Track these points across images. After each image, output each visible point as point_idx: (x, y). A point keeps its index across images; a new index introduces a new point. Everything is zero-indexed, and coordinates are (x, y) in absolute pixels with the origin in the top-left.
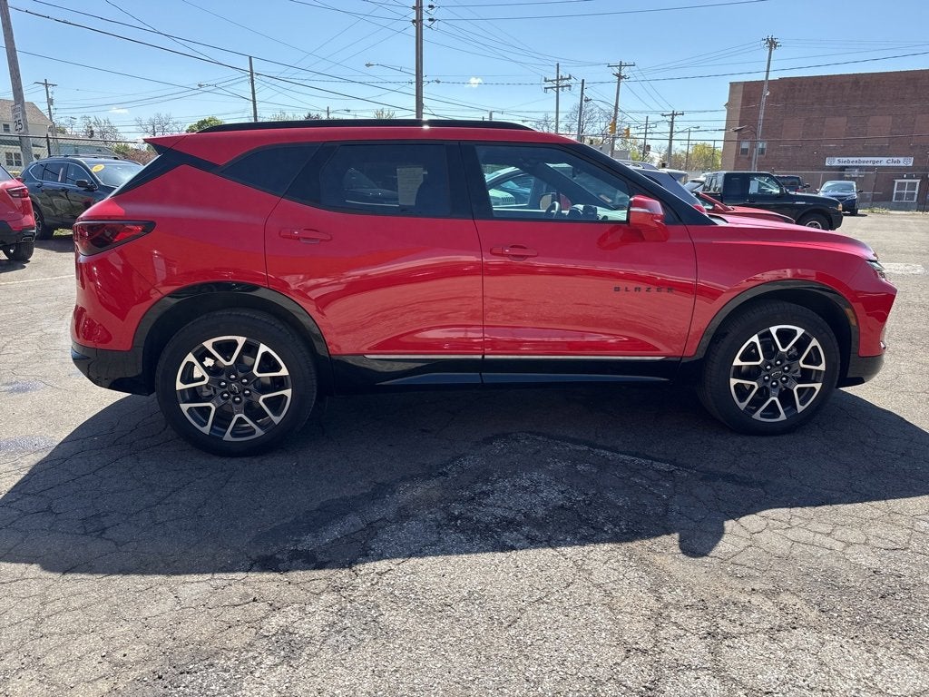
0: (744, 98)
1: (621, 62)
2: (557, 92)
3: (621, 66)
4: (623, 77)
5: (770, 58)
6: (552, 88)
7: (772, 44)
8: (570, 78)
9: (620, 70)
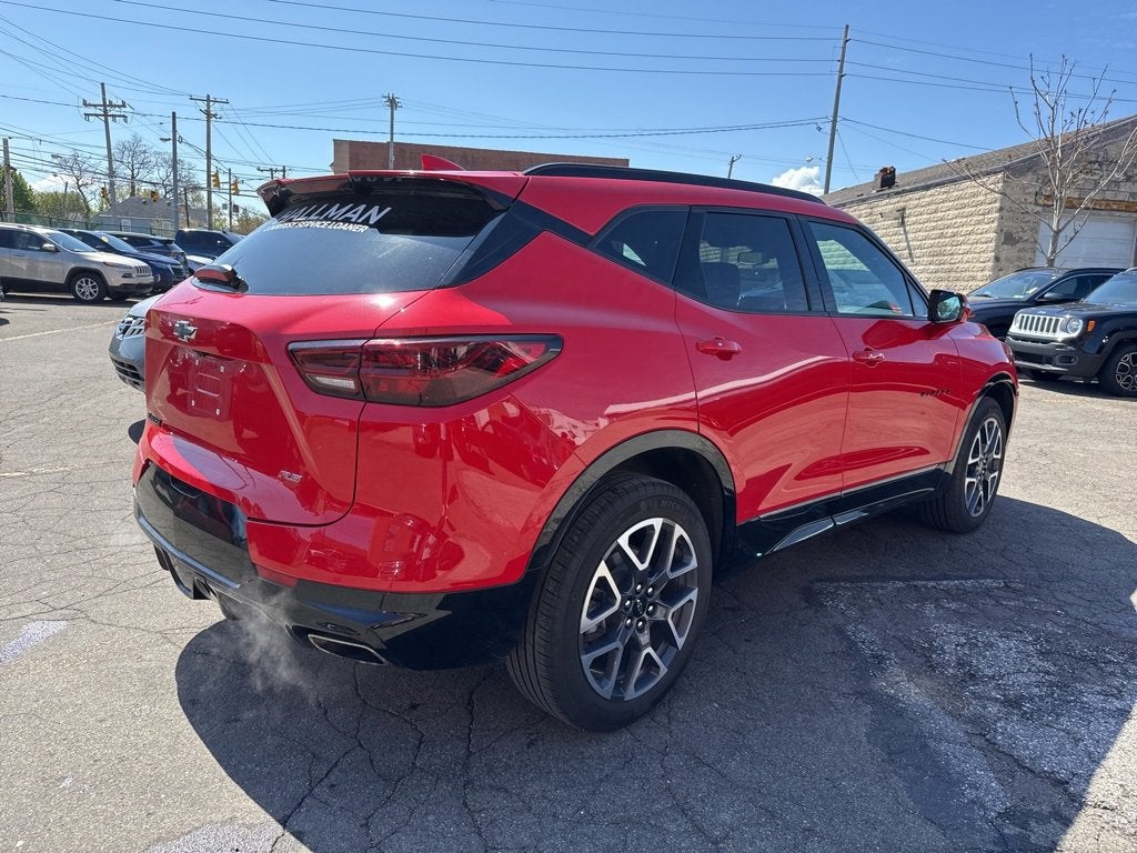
0: (351, 160)
1: (208, 96)
2: (106, 122)
3: (208, 100)
4: (215, 116)
5: (392, 118)
6: (97, 115)
7: (393, 103)
8: (124, 105)
9: (208, 106)
